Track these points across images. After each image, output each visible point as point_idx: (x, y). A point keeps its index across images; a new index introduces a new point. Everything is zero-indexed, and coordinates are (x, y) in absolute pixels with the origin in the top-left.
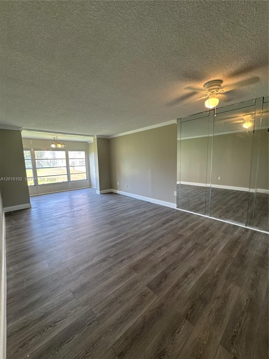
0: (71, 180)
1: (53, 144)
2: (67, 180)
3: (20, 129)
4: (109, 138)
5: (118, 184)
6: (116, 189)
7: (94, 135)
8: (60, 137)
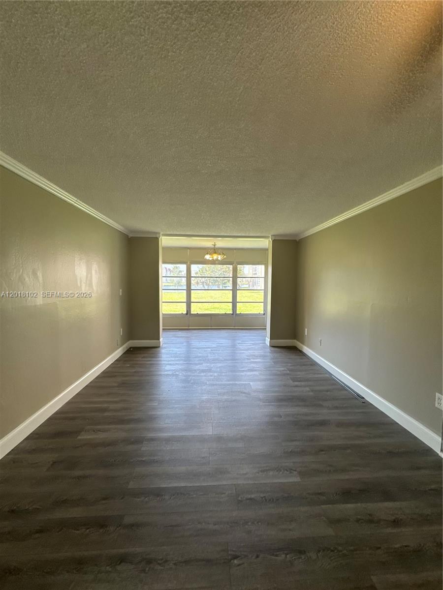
0: (237, 313)
1: (207, 254)
2: (231, 312)
3: (157, 236)
4: (297, 239)
5: (306, 334)
6: (303, 343)
7: (268, 235)
8: (221, 243)
